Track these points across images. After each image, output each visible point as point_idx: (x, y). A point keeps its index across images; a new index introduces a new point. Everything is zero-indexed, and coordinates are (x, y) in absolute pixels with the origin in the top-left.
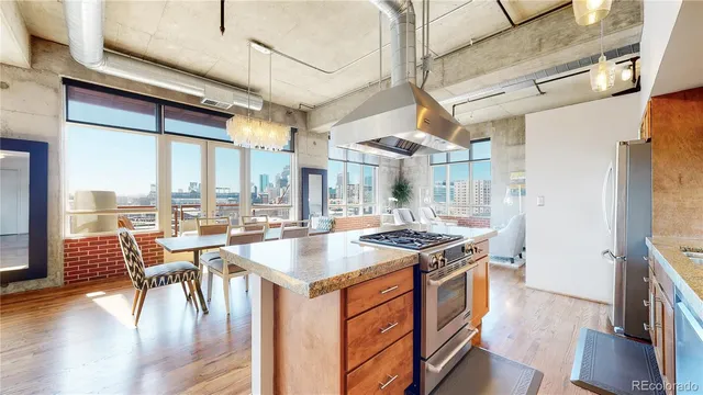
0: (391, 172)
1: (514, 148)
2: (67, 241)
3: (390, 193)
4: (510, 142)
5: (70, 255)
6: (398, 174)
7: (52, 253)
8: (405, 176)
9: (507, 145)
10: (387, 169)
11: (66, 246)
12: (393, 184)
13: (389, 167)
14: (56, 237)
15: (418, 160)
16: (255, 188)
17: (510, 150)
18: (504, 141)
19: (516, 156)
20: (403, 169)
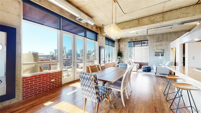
1: (156, 43)
2: (24, 78)
3: (117, 55)
4: (154, 41)
5: (25, 85)
6: (118, 50)
7: (17, 85)
8: (120, 50)
11: (23, 81)
12: (117, 52)
13: (117, 47)
14: (19, 76)
15: (125, 45)
16: (53, 53)
17: (154, 43)
18: (153, 41)
19: (157, 45)
20: (120, 48)
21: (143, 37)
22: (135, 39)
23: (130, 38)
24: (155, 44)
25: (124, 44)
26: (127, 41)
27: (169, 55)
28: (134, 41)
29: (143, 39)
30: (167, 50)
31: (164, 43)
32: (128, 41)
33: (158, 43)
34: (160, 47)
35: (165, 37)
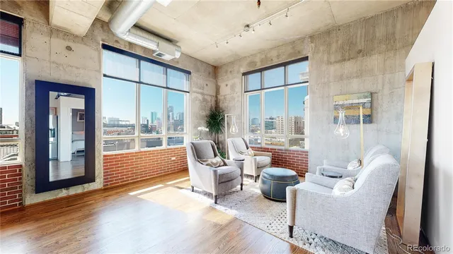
0: (204, 100)
1: (337, 66)
3: (203, 122)
4: (333, 59)
6: (213, 103)
8: (221, 105)
9: (329, 63)
10: (200, 97)
12: (208, 112)
13: (202, 94)
15: (233, 87)
16: (148, 121)
17: (332, 68)
18: (325, 58)
19: (342, 76)
20: (219, 97)
21: (289, 50)
22: (262, 61)
23: (248, 60)
24: (334, 69)
25: (230, 83)
26: (238, 72)
27: (399, 117)
28: (259, 66)
29: (290, 55)
30: (391, 94)
31: (375, 61)
32: (243, 70)
33: (349, 67)
34: (355, 84)
35: (380, 32)
